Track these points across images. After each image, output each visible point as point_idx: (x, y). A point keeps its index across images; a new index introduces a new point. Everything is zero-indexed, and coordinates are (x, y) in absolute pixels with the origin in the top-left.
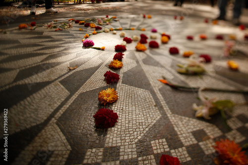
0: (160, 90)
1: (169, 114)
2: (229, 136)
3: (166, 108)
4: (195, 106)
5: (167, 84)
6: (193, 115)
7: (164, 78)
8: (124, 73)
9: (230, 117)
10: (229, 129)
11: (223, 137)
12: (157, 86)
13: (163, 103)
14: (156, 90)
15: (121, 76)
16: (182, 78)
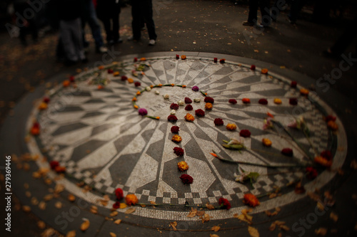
0: (212, 161)
1: (220, 178)
2: (252, 192)
3: (218, 174)
4: (235, 175)
5: (216, 157)
6: (233, 179)
7: (214, 152)
8: (185, 146)
9: (255, 182)
10: (253, 188)
11: (249, 192)
12: (210, 158)
13: (216, 171)
14: (210, 161)
15: (183, 148)
16: (227, 152)
